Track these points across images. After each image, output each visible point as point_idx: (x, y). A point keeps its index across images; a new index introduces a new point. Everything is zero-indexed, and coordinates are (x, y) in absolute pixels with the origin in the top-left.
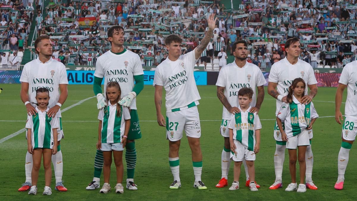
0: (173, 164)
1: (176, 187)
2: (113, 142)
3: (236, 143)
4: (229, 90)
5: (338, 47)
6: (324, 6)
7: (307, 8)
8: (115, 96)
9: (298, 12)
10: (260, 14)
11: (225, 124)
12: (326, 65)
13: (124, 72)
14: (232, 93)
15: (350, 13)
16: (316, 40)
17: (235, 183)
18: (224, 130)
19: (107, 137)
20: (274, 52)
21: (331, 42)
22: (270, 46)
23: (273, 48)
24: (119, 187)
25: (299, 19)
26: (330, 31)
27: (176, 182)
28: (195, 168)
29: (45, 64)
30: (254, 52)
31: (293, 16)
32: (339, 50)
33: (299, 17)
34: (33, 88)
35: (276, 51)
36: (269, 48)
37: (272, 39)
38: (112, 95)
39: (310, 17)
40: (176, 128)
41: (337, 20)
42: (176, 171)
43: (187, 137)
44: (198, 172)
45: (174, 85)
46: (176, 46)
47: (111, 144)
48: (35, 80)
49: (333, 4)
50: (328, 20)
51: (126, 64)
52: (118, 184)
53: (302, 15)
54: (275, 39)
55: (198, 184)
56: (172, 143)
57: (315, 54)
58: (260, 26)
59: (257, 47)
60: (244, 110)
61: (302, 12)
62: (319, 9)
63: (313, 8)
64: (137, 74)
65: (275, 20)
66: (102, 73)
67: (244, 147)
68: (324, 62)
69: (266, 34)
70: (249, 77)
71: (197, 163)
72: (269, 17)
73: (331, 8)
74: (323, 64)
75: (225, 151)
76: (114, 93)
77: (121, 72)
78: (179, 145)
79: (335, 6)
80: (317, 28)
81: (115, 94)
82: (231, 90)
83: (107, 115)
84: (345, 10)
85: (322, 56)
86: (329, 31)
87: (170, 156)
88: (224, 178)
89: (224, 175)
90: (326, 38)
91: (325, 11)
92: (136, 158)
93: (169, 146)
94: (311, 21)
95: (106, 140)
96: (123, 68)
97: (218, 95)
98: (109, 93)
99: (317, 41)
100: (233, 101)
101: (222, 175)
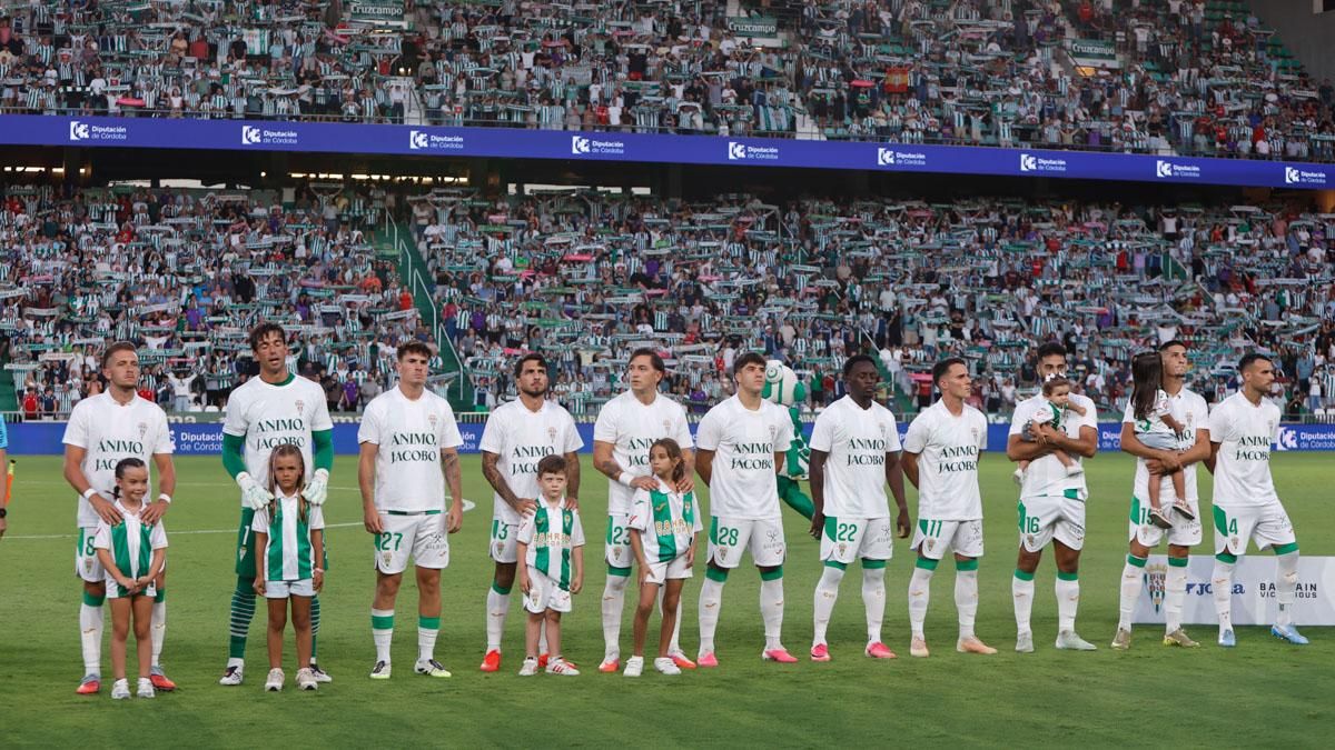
0: (380, 623)
1: (385, 674)
2: (297, 578)
3: (533, 574)
4: (512, 460)
5: (234, 364)
6: (194, 268)
7: (157, 272)
8: (293, 475)
9: (136, 283)
10: (47, 287)
11: (503, 534)
12: (208, 404)
13: (298, 425)
14: (517, 467)
15: (257, 285)
16: (181, 347)
17: (530, 661)
18: (500, 547)
19: (284, 567)
20: (87, 375)
21: (217, 351)
22: (76, 361)
23: (84, 366)
24: (306, 677)
25: (140, 298)
26: (216, 326)
27: (383, 663)
28: (421, 630)
29: (126, 407)
30: (41, 376)
31: (126, 294)
32: (235, 370)
33: (139, 294)
34: (98, 461)
35: (92, 372)
36: (76, 367)
37: (82, 345)
38: (287, 472)
39: (165, 295)
40: (397, 545)
41: (227, 301)
42: (384, 639)
43: (417, 566)
44: (428, 639)
45: (402, 457)
46: (413, 361)
47: (290, 583)
48: (105, 445)
49: (215, 264)
50: (207, 301)
51: (300, 405)
52: (303, 670)
53: (147, 290)
54: (88, 345)
55: (429, 668)
56: (383, 577)
57: (183, 381)
58: (52, 317)
59: (48, 364)
60: (554, 503)
61: (145, 283)
62: (183, 274)
63: (169, 273)
64: (319, 428)
65: (85, 303)
66: (243, 425)
67: (550, 583)
68: (204, 397)
69: (67, 336)
70: (552, 433)
71: (428, 621)
72: (70, 294)
73: (211, 274)
74: (201, 403)
75: (497, 594)
76: (291, 468)
77: (291, 425)
78: (398, 583)
79: (220, 268)
80: (184, 319)
81: (295, 471)
82: (516, 460)
83: (276, 520)
84: (245, 276)
85: (198, 385)
86: (212, 324)
87: (377, 606)
88: (494, 652)
89: (494, 643)
90: (206, 344)
91: (197, 279)
92: (317, 613)
93: (376, 584)
94: (170, 305)
95: (281, 573)
96: (294, 416)
97: (484, 473)
98: (281, 469)
99: (184, 349)
100: (521, 485)
101: (489, 643)
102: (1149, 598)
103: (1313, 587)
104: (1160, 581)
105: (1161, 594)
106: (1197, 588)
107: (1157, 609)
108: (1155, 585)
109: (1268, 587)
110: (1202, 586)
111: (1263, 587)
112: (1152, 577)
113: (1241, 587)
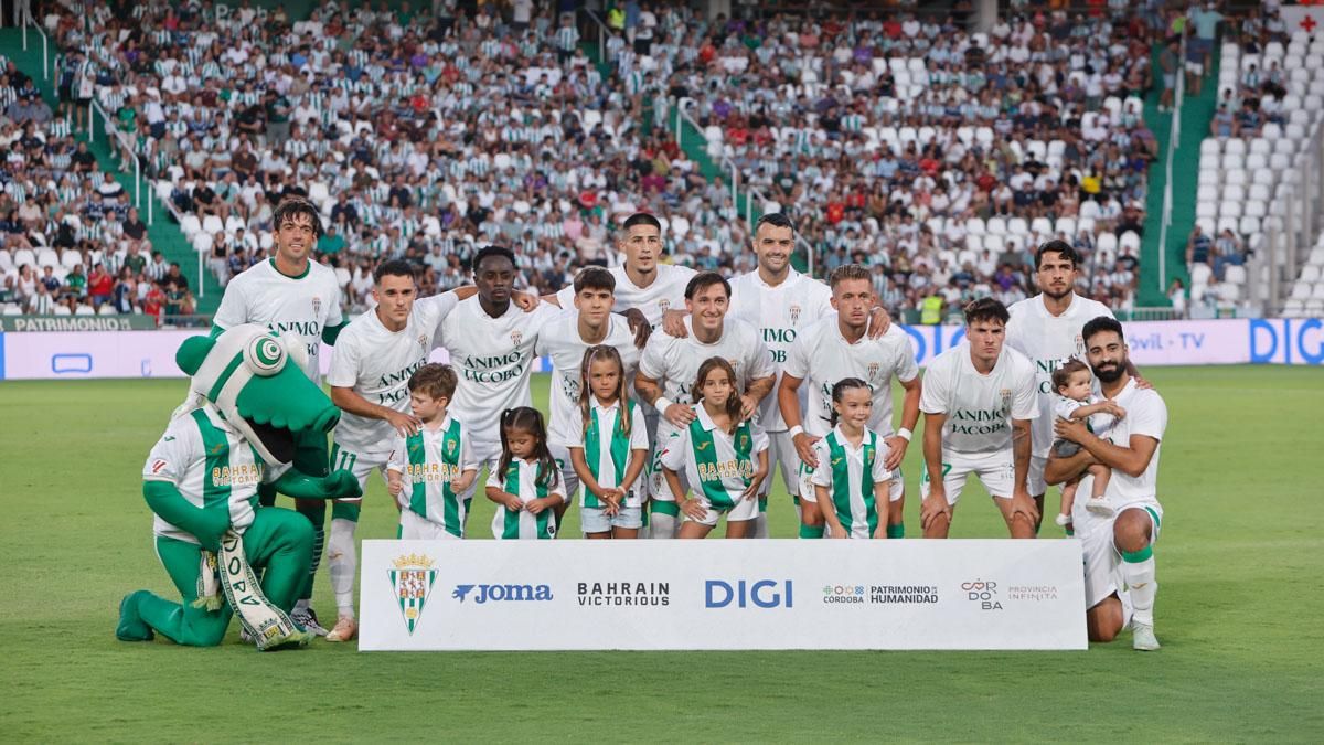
8: (612, 382)
13: (314, 328)
51: (316, 305)
76: (611, 374)
77: (308, 328)
81: (614, 378)
102: (398, 607)
103: (664, 588)
104: (416, 582)
105: (417, 602)
106: (477, 592)
107: (411, 627)
108: (409, 587)
109: (590, 588)
110: (484, 588)
111: (582, 588)
112: (405, 575)
113: (547, 588)
